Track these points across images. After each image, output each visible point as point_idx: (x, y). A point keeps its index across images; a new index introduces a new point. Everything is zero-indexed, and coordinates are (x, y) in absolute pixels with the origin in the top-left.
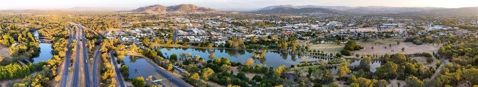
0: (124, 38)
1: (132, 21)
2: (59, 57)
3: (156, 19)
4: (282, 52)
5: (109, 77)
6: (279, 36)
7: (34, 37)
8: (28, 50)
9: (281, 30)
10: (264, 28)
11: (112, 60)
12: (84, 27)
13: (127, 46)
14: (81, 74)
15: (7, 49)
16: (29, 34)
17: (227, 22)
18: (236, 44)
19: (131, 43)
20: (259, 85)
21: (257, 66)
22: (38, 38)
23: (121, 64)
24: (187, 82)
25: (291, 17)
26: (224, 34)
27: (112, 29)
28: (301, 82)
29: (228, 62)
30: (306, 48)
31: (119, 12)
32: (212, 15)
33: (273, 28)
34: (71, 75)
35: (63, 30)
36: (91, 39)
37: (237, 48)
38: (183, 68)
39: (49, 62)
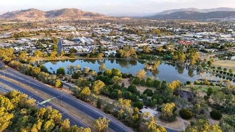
3: (32, 27)
4: (177, 64)
6: (176, 45)
9: (179, 39)
10: (159, 36)
17: (118, 29)
18: (128, 54)
20: (149, 100)
21: (149, 79)
24: (78, 98)
25: (194, 24)
26: (115, 43)
28: (196, 103)
29: (119, 73)
30: (209, 63)
32: (102, 21)
33: (169, 37)
37: (129, 58)
38: (73, 82)
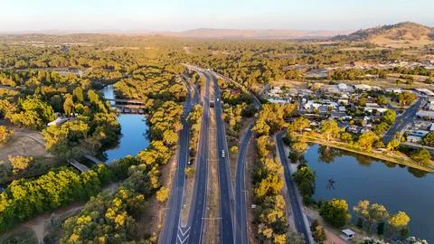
0: (310, 103)
1: (332, 63)
2: (165, 144)
3: (385, 60)
5: (270, 192)
7: (104, 100)
8: (90, 133)
11: (278, 153)
12: (218, 77)
13: (314, 124)
14: (211, 182)
15: (37, 136)
16: (91, 93)
19: (326, 117)
22: (113, 103)
23: (298, 163)
27: (282, 82)
31: (301, 40)
34: (191, 185)
35: (172, 82)
36: (233, 103)
39: (143, 158)
